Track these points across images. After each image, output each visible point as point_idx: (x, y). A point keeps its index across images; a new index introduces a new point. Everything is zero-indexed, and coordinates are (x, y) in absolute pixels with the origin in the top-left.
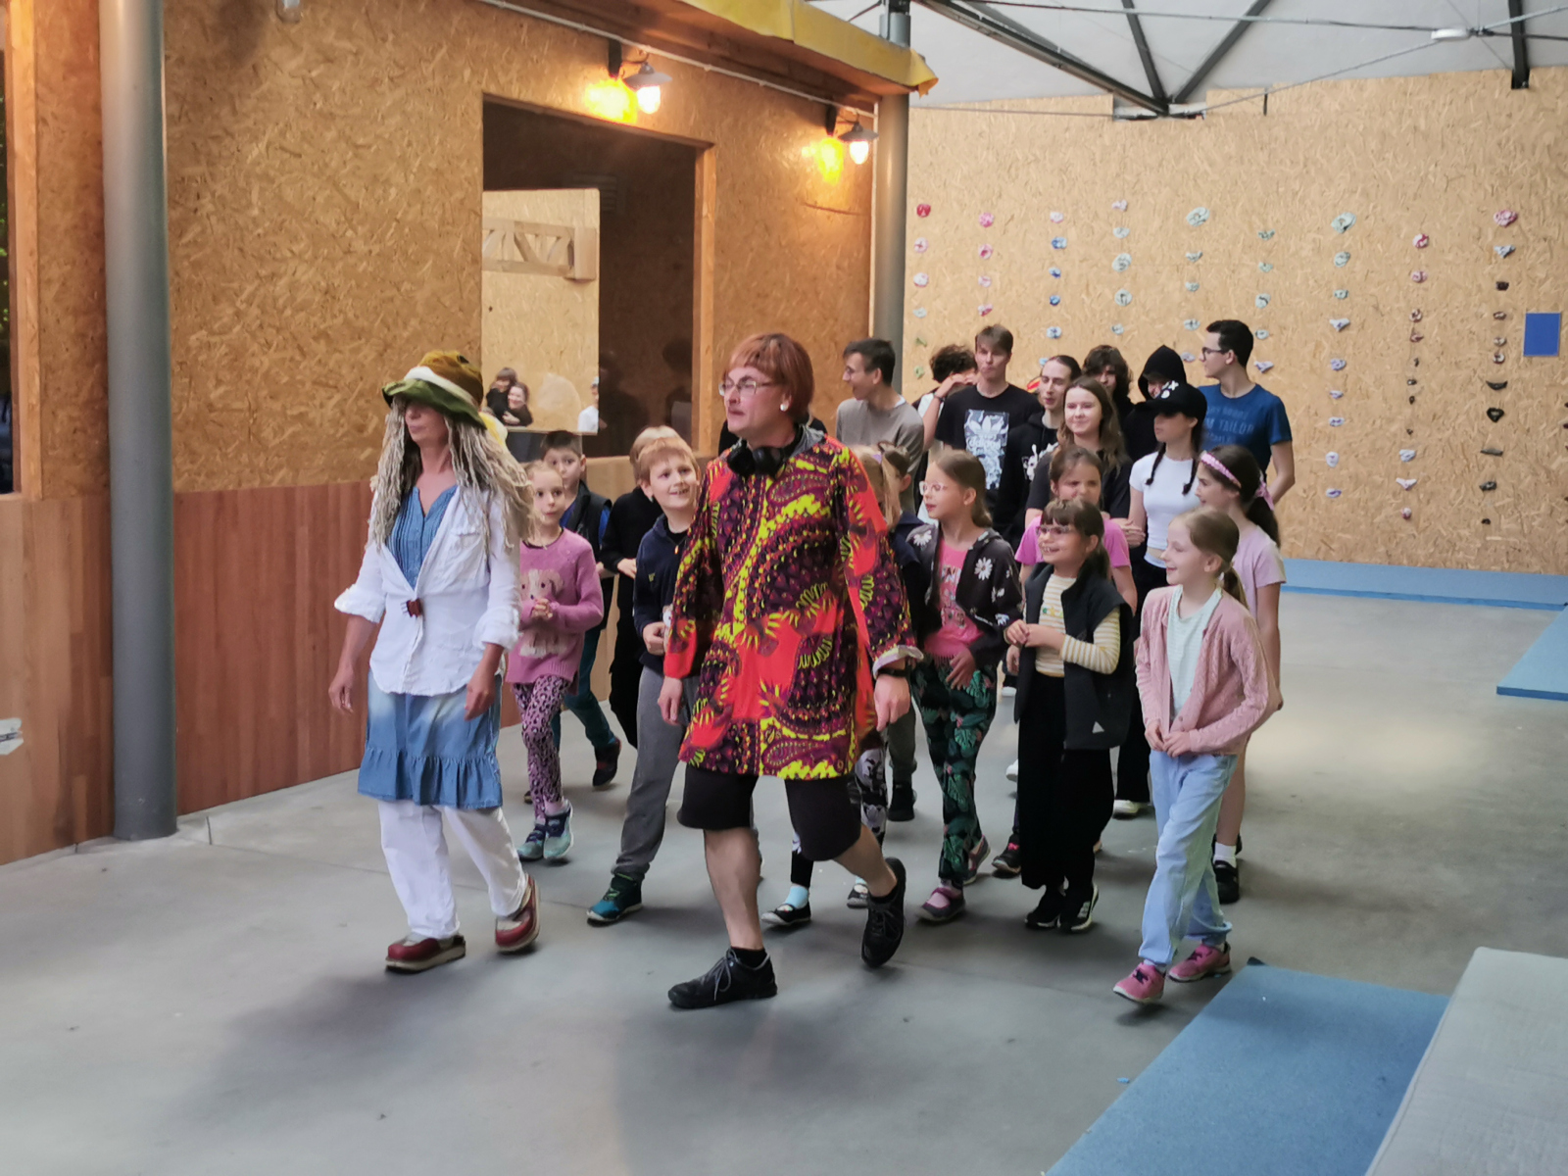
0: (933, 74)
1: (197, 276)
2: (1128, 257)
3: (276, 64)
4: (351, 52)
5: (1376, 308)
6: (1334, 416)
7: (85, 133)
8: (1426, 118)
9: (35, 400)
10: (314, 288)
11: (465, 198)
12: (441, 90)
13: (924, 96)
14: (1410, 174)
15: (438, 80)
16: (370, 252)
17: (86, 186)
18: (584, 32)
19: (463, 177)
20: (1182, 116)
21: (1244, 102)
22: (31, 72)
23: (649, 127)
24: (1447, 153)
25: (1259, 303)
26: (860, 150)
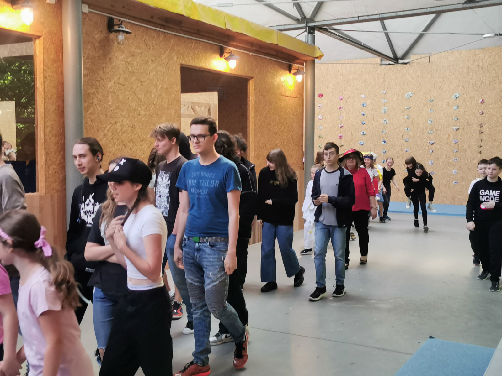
0: (322, 53)
1: (92, 123)
2: (387, 108)
3: (117, 57)
4: (140, 53)
5: (468, 123)
6: (455, 158)
7: (58, 81)
8: (482, 62)
9: (43, 163)
10: (128, 126)
11: (175, 97)
12: (168, 63)
13: (320, 60)
14: (478, 80)
15: (167, 60)
16: (146, 114)
17: (59, 97)
18: (212, 44)
19: (174, 90)
20: (403, 63)
21: (423, 59)
22: (42, 63)
23: (232, 72)
24: (489, 73)
25: (429, 122)
26: (299, 78)
